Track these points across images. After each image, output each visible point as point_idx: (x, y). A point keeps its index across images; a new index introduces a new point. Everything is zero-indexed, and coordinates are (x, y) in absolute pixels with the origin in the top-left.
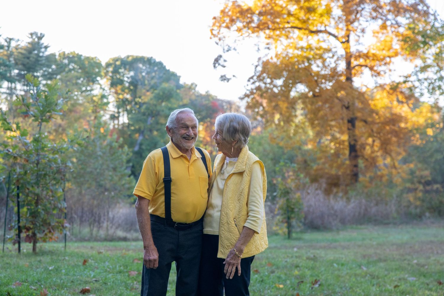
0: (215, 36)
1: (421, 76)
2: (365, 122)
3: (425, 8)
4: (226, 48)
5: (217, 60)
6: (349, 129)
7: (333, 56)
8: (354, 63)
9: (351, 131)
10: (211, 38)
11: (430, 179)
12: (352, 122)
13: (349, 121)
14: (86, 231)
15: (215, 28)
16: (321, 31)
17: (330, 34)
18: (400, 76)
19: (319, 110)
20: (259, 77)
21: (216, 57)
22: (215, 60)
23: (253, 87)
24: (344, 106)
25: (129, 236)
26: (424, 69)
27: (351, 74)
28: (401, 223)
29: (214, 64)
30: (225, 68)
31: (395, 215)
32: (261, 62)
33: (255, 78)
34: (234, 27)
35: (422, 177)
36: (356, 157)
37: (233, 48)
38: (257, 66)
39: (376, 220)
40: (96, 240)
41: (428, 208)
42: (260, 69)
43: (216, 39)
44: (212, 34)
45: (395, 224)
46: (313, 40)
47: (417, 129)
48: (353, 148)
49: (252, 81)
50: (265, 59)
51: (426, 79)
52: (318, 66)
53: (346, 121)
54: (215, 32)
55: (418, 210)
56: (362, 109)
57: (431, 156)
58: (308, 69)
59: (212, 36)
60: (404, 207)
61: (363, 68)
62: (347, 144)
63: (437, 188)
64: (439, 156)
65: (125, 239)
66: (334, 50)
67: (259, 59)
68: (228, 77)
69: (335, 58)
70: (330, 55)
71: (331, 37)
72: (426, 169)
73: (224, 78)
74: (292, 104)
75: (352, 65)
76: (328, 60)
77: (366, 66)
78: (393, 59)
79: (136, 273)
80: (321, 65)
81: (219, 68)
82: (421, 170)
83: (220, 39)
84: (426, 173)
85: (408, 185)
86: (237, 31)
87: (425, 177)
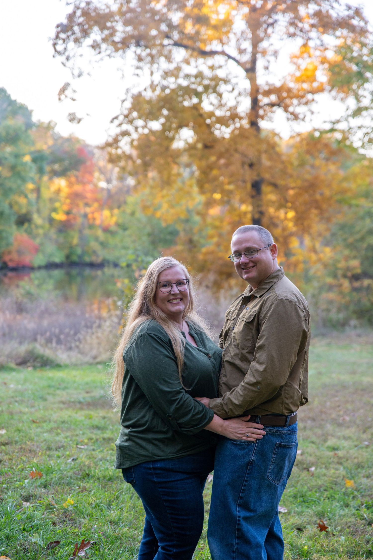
0: (59, 53)
1: (354, 122)
2: (275, 185)
3: (362, 24)
4: (76, 73)
5: (63, 90)
6: (253, 197)
7: (233, 89)
8: (264, 100)
9: (255, 200)
10: (54, 57)
11: (359, 271)
12: (257, 186)
13: (253, 186)
15: (60, 42)
16: (215, 53)
17: (229, 57)
18: (325, 122)
19: (210, 168)
20: (126, 116)
22: (60, 90)
23: (118, 130)
24: (246, 162)
27: (257, 116)
29: (60, 94)
30: (75, 101)
32: (130, 95)
33: (121, 118)
34: (88, 41)
35: (348, 269)
38: (123, 101)
41: (355, 312)
42: (128, 104)
43: (63, 58)
44: (56, 50)
49: (116, 122)
50: (135, 91)
51: (360, 128)
52: (211, 104)
53: (249, 186)
55: (341, 316)
56: (270, 168)
58: (196, 108)
59: (57, 54)
60: (323, 310)
61: (275, 108)
66: (234, 81)
67: (128, 90)
68: (78, 116)
69: (236, 92)
70: (229, 87)
71: (231, 61)
72: (355, 257)
73: (73, 118)
74: (175, 157)
75: (260, 104)
76: (226, 95)
77: (280, 105)
78: (317, 97)
80: (215, 102)
82: (347, 259)
83: (68, 59)
84: (355, 263)
85: (329, 280)
86: (93, 47)
87: (353, 269)
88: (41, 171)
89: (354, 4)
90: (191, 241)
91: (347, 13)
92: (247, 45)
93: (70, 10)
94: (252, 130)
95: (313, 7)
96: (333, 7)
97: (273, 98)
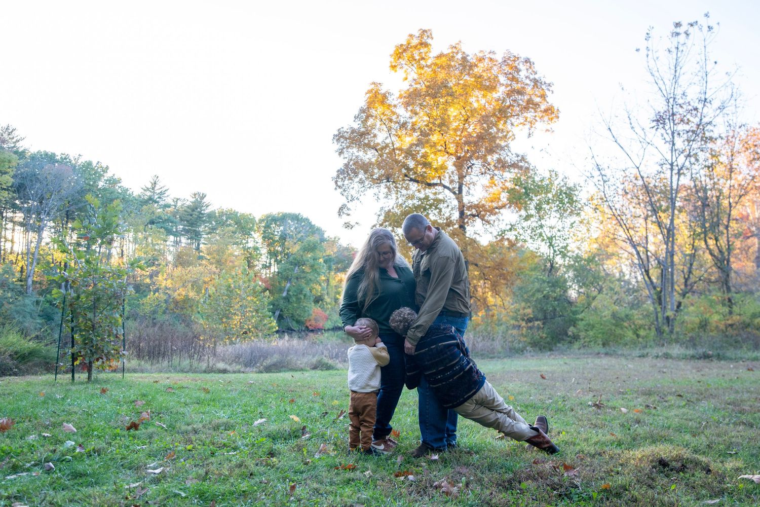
1: (525, 224)
2: (476, 265)
3: (526, 165)
4: (350, 198)
5: (341, 209)
7: (448, 206)
8: (467, 213)
10: (336, 189)
11: (532, 316)
14: (186, 363)
15: (340, 180)
16: (436, 184)
17: (445, 187)
18: (507, 225)
21: (340, 206)
22: (340, 209)
25: (228, 368)
26: (528, 218)
27: (464, 222)
28: (505, 357)
29: (339, 212)
30: (349, 216)
31: (500, 350)
32: (383, 212)
34: (357, 179)
35: (524, 314)
37: (356, 198)
38: (379, 215)
39: (482, 355)
40: (195, 372)
41: (530, 343)
42: (382, 218)
43: (341, 190)
44: (337, 185)
45: (499, 358)
46: (429, 192)
50: (387, 209)
51: (529, 227)
52: (435, 216)
54: (340, 183)
55: (521, 345)
56: (473, 254)
57: (533, 295)
59: (338, 188)
60: (509, 342)
61: (475, 218)
63: (538, 324)
64: (540, 296)
65: (224, 371)
66: (448, 201)
67: (382, 209)
68: (351, 224)
69: (450, 208)
70: (445, 205)
71: (446, 189)
72: (529, 307)
73: (348, 226)
75: (465, 215)
76: (443, 210)
78: (501, 211)
80: (437, 214)
81: (344, 216)
82: (524, 308)
83: (344, 190)
84: (529, 311)
85: (512, 322)
86: (360, 183)
87: (528, 315)
88: (330, 268)
89: (521, 153)
91: (516, 158)
92: (456, 178)
93: (346, 161)
94: (461, 230)
95: (496, 156)
96: (508, 156)
97: (474, 212)
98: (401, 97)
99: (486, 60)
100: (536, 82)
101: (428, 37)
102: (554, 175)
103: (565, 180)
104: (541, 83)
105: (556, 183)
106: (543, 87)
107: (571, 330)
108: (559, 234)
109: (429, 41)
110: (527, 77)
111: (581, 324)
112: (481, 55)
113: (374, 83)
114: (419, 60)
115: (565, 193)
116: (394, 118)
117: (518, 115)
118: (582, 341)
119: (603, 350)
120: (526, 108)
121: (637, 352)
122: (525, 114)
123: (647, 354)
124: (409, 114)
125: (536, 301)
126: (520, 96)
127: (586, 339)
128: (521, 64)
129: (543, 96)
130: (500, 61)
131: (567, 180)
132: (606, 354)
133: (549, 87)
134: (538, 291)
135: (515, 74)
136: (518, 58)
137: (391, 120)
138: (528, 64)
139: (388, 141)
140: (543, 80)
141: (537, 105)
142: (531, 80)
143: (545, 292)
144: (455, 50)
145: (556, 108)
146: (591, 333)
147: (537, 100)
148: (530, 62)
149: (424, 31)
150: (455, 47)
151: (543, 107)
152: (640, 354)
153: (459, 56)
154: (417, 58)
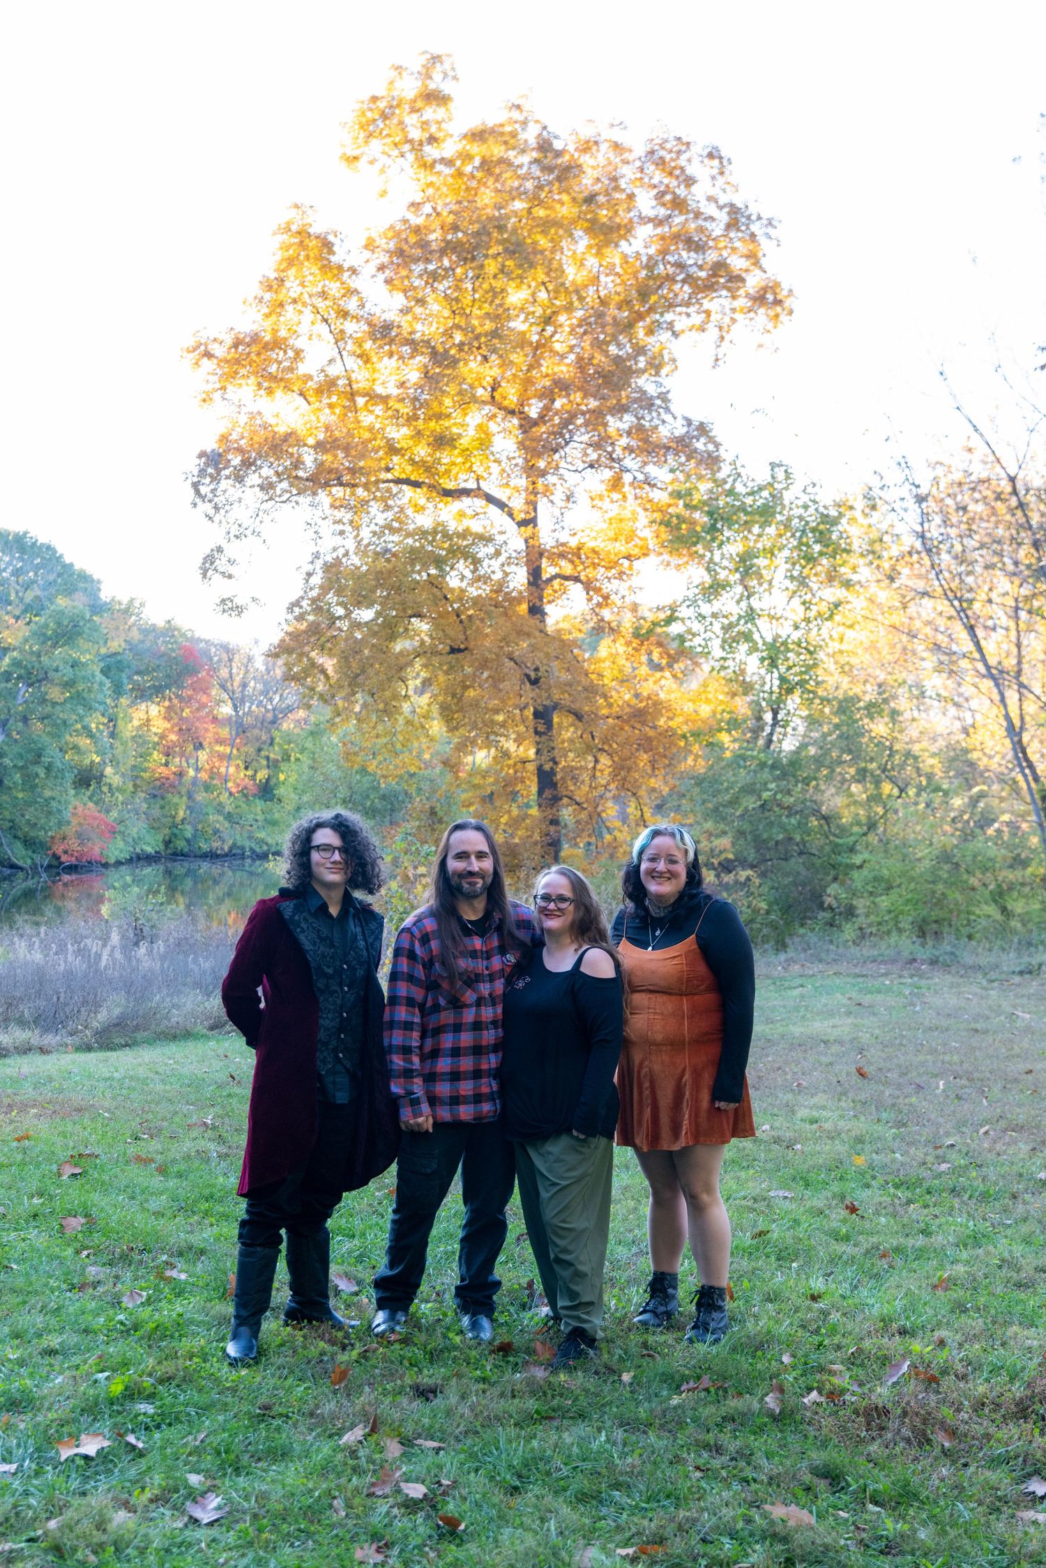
0: (204, 498)
1: (706, 609)
3: (711, 447)
4: (234, 530)
5: (209, 560)
6: (537, 732)
7: (498, 553)
8: (548, 570)
9: (544, 738)
11: (731, 856)
12: (543, 715)
13: (537, 714)
15: (206, 480)
16: (466, 492)
17: (490, 499)
19: (465, 685)
20: (314, 601)
21: (208, 550)
22: (206, 559)
23: (301, 625)
24: (528, 677)
26: (714, 589)
27: (541, 598)
29: (204, 569)
30: (231, 579)
32: (319, 563)
33: (305, 603)
34: (253, 479)
35: (712, 852)
36: (556, 799)
37: (251, 529)
38: (309, 575)
42: (317, 580)
43: (208, 508)
44: (198, 492)
46: (449, 514)
47: (696, 735)
48: (547, 780)
49: (297, 611)
50: (329, 559)
51: (714, 615)
52: (462, 577)
53: (529, 712)
54: (204, 490)
56: (569, 682)
58: (437, 584)
59: (198, 500)
61: (569, 583)
62: (531, 767)
63: (748, 879)
64: (750, 803)
66: (499, 539)
67: (317, 556)
68: (238, 601)
69: (502, 559)
70: (491, 550)
71: (492, 507)
72: (724, 833)
73: (229, 607)
74: (398, 669)
75: (545, 576)
76: (485, 562)
77: (576, 579)
78: (637, 564)
79: (83, 1220)
80: (468, 573)
81: (217, 578)
83: (217, 508)
84: (724, 842)
86: (262, 487)
87: (721, 852)
88: (118, 690)
89: (697, 418)
90: (433, 812)
91: (685, 430)
93: (221, 429)
94: (533, 622)
95: (629, 419)
96: (664, 422)
97: (567, 569)
98: (370, 246)
99: (604, 147)
100: (736, 218)
101: (445, 75)
102: (780, 475)
103: (809, 489)
104: (749, 217)
105: (788, 497)
106: (755, 228)
107: (834, 893)
108: (796, 635)
109: (447, 88)
110: (710, 199)
111: (858, 879)
112: (587, 133)
113: (297, 206)
114: (421, 143)
115: (813, 530)
116: (352, 305)
117: (688, 304)
118: (861, 920)
119: (924, 953)
120: (709, 287)
121: (1010, 960)
122: (706, 304)
123: (1040, 965)
124: (399, 300)
125: (742, 816)
126: (692, 254)
127: (872, 918)
128: (696, 160)
129: (753, 257)
130: (640, 150)
131: (817, 489)
132: (934, 962)
133: (770, 230)
134: (749, 789)
135: (682, 191)
136: (688, 144)
137: (344, 314)
138: (716, 162)
139: (335, 370)
140: (753, 210)
141: (736, 279)
142: (721, 208)
143: (766, 795)
144: (516, 115)
145: (785, 286)
146: (884, 902)
147: (737, 263)
148: (721, 158)
149: (436, 59)
150: (518, 107)
151: (753, 282)
152: (1022, 968)
153: (530, 135)
154: (415, 134)
